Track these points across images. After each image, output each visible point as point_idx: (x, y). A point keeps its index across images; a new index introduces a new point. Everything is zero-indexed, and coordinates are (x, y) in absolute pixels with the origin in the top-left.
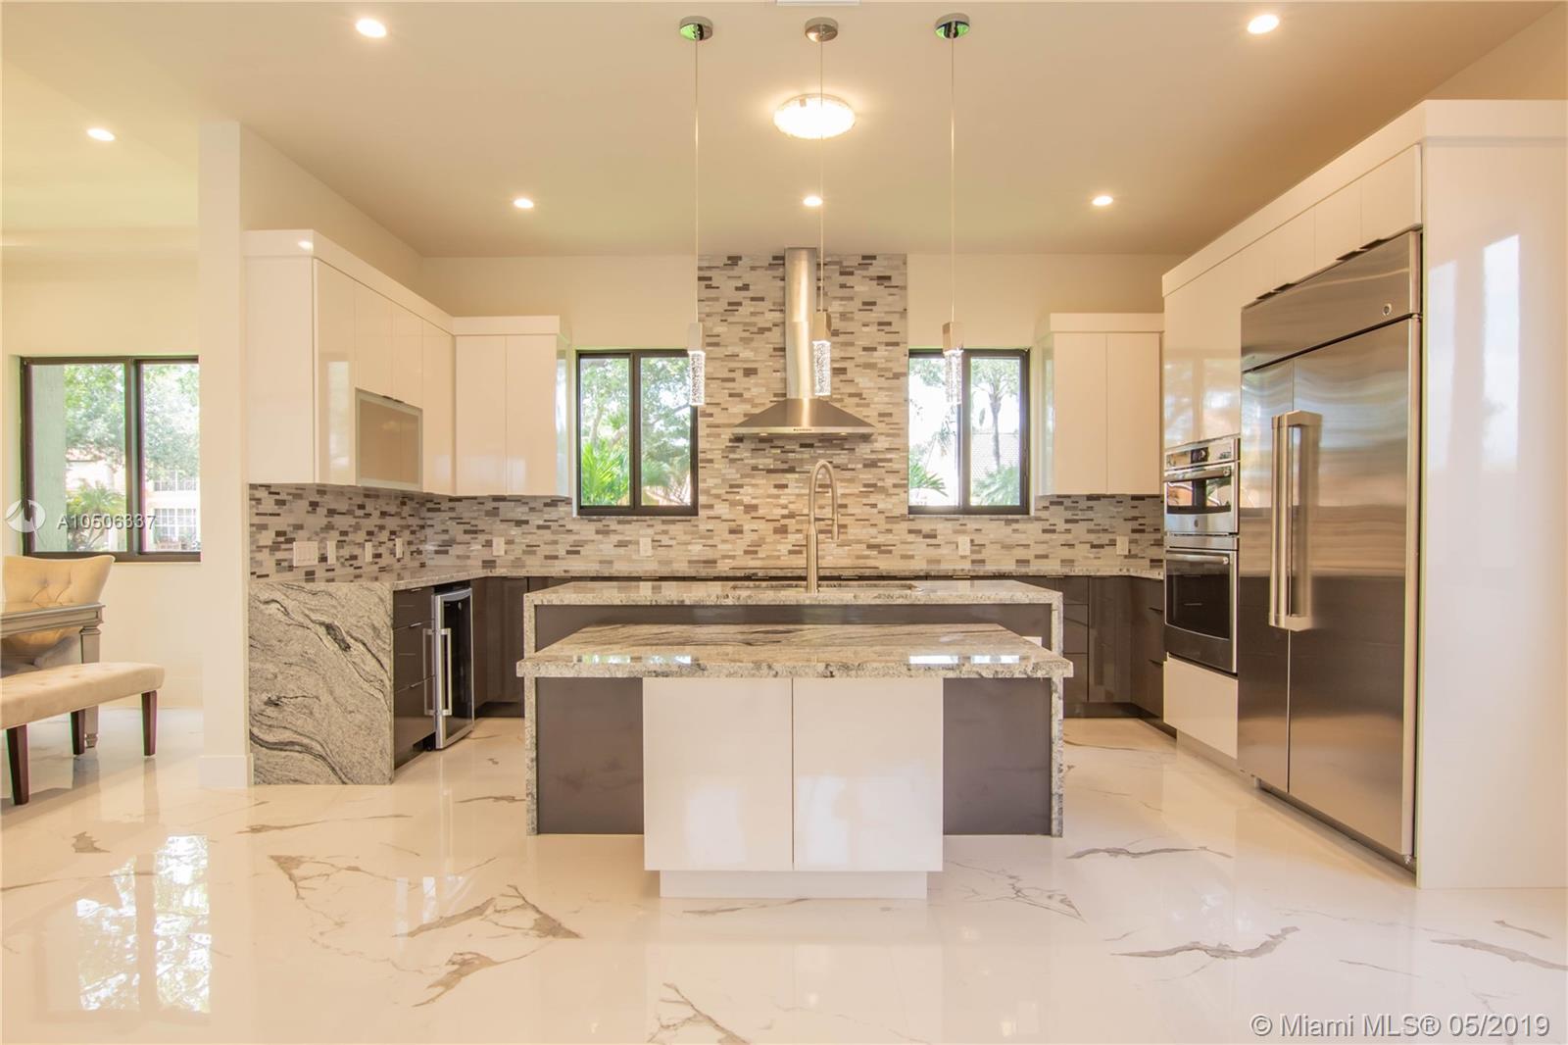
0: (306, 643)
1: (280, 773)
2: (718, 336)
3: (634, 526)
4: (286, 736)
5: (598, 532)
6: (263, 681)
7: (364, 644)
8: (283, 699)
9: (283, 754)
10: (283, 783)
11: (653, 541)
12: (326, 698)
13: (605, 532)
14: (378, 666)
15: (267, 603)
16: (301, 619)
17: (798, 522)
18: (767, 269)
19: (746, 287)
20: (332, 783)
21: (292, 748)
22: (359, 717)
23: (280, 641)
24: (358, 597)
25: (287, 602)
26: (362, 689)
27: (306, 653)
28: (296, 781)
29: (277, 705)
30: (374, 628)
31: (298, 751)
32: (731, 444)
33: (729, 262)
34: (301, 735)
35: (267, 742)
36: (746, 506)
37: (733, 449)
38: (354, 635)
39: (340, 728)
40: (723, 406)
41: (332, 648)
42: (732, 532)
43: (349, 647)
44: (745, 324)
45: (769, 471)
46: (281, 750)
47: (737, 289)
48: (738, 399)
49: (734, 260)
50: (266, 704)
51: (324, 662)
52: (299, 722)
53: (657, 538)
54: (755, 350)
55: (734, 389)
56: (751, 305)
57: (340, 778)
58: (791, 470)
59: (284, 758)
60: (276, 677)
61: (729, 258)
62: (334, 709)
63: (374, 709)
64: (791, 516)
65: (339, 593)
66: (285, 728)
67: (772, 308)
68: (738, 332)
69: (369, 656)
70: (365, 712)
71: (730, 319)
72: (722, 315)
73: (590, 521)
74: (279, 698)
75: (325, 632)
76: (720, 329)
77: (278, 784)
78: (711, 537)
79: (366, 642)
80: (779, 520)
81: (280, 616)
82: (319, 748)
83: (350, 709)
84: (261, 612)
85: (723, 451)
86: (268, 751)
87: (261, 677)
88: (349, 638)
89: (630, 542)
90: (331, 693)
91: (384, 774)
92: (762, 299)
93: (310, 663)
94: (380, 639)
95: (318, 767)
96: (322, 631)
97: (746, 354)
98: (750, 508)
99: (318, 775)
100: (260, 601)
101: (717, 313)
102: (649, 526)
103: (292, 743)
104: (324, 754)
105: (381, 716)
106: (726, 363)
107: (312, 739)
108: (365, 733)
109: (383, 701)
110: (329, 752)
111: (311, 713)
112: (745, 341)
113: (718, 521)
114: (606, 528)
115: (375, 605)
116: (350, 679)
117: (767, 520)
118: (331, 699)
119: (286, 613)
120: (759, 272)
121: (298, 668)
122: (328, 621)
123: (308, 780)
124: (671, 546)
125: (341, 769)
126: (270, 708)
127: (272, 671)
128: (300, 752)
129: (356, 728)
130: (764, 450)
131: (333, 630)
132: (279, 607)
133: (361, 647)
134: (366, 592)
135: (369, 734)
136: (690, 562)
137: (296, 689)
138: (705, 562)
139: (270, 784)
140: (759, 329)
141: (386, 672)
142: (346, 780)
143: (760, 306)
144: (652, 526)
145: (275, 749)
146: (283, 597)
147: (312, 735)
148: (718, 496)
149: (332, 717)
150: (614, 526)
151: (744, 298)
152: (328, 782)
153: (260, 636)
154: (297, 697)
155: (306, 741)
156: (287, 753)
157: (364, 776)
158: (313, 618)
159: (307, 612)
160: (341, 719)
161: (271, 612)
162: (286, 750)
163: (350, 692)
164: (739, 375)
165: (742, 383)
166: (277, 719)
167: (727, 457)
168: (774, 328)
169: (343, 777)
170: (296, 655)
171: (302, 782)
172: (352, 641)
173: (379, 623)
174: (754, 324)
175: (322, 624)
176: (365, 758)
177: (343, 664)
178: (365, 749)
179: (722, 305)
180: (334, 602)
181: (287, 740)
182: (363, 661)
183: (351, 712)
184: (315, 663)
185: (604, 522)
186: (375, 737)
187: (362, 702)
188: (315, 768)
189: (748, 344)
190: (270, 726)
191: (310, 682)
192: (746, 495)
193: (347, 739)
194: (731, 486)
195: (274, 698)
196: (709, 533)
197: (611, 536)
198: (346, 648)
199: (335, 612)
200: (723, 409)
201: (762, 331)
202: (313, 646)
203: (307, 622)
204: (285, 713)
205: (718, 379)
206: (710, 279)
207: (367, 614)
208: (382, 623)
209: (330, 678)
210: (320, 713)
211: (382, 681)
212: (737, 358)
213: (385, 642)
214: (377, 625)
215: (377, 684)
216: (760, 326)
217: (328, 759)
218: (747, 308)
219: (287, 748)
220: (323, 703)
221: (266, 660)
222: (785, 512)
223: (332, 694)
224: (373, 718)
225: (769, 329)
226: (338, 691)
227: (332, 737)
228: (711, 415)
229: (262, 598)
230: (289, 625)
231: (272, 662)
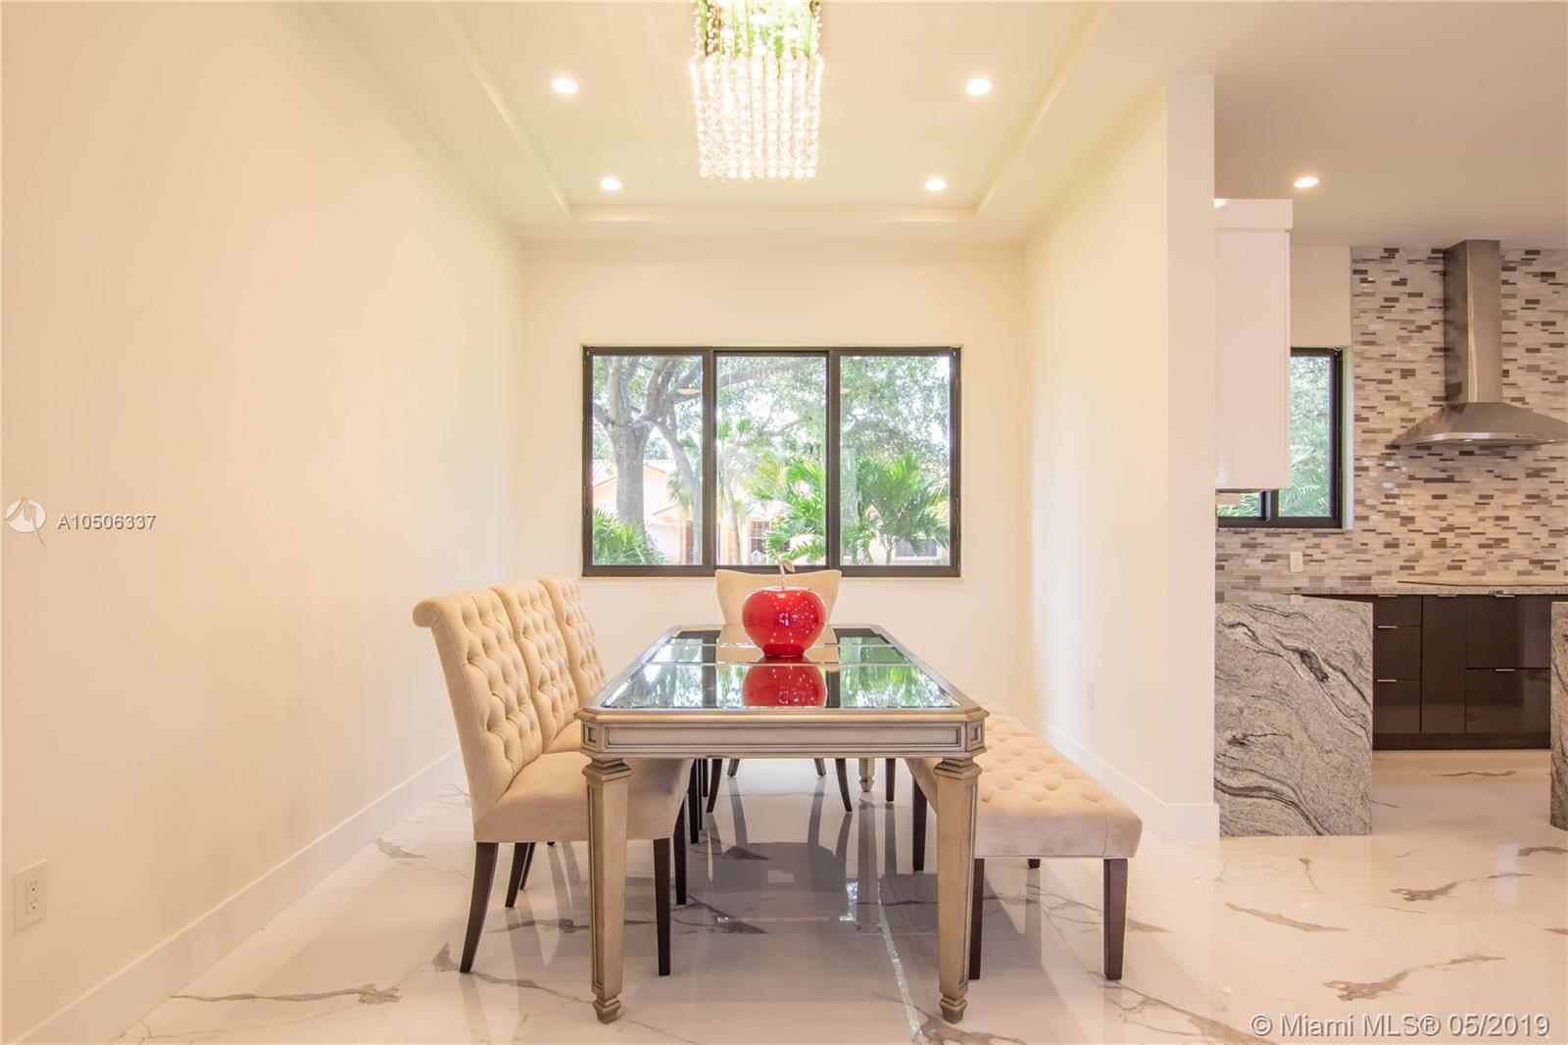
0: (1277, 672)
1: (1246, 822)
2: (1374, 334)
3: (1284, 539)
4: (1253, 780)
5: (1244, 545)
6: (1226, 716)
7: (1344, 674)
8: (1250, 738)
9: (1249, 801)
10: (1249, 835)
11: (1304, 555)
12: (1299, 736)
13: (1252, 546)
14: (1360, 698)
15: (1232, 626)
16: (1271, 645)
17: (1457, 535)
18: (1426, 263)
19: (1403, 282)
20: (1306, 834)
21: (1260, 794)
22: (1337, 758)
23: (1247, 670)
24: (1337, 619)
25: (1255, 626)
26: (1341, 725)
27: (1277, 684)
28: (1263, 832)
29: (1242, 744)
30: (1356, 655)
31: (1266, 798)
32: (1387, 451)
33: (1386, 255)
34: (1270, 778)
35: (1230, 787)
36: (1403, 518)
37: (1388, 456)
38: (1333, 663)
39: (1317, 770)
40: (1378, 410)
41: (1307, 679)
42: (1387, 545)
43: (1327, 677)
44: (1403, 322)
45: (1427, 480)
46: (1247, 796)
47: (1395, 283)
48: (1395, 402)
49: (1391, 252)
50: (1230, 743)
51: (1297, 695)
52: (1269, 764)
53: (1309, 552)
54: (1414, 350)
55: (1390, 391)
56: (1409, 302)
57: (1315, 828)
58: (1450, 480)
59: (1250, 805)
60: (1242, 712)
61: (1386, 250)
62: (1309, 748)
63: (1354, 748)
64: (1450, 529)
65: (1316, 615)
66: (1252, 771)
67: (1432, 305)
68: (1395, 330)
69: (1350, 687)
70: (1345, 751)
71: (1387, 316)
72: (1378, 311)
73: (1236, 533)
74: (1245, 736)
75: (1299, 659)
76: (1376, 326)
77: (1243, 836)
78: (1365, 552)
79: (1346, 671)
80: (1437, 534)
81: (1247, 641)
82: (1290, 793)
83: (1327, 748)
84: (1225, 637)
85: (1379, 458)
86: (1232, 798)
87: (1225, 712)
88: (1327, 666)
89: (1279, 556)
90: (1306, 730)
91: (1365, 823)
92: (1420, 295)
93: (1280, 694)
94: (1363, 667)
95: (1289, 815)
96: (1295, 658)
97: (1402, 352)
98: (1407, 520)
99: (1289, 825)
100: (1225, 625)
101: (1372, 310)
102: (1300, 539)
103: (1260, 788)
104: (1296, 801)
105: (1363, 756)
106: (1382, 363)
107: (1283, 783)
108: (1345, 775)
109: (1365, 739)
110: (1302, 799)
111: (1282, 753)
112: (1403, 340)
113: (1374, 533)
114: (1253, 541)
115: (1357, 629)
116: (1328, 714)
117: (1425, 534)
118: (1304, 738)
119: (1254, 638)
120: (1418, 265)
121: (1268, 702)
122: (1302, 646)
123: (1278, 831)
124: (1323, 561)
125: (1316, 818)
126: (1234, 748)
127: (1237, 705)
128: (1269, 799)
129: (1335, 771)
130: (1422, 457)
131: (1309, 657)
132: (1246, 631)
133: (1341, 677)
134: (1347, 614)
135: (1348, 777)
136: (1343, 578)
137: (1264, 726)
138: (1359, 578)
139: (1233, 836)
140: (1417, 327)
141: (1369, 705)
142: (1320, 829)
143: (1419, 303)
144: (1303, 539)
145: (1240, 795)
146: (1251, 619)
147: (1283, 779)
148: (1373, 507)
149: (1306, 757)
150: (1261, 539)
151: (1402, 293)
152: (1301, 833)
153: (1223, 664)
154: (1265, 735)
155: (1275, 786)
156: (1255, 800)
157: (1342, 826)
158: (1286, 644)
159: (1278, 637)
160: (1317, 760)
161: (1238, 637)
162: (1252, 797)
163: (1327, 729)
164: (1395, 376)
165: (1399, 385)
166: (1242, 760)
167: (1382, 465)
168: (1434, 327)
169: (1318, 826)
170: (1265, 686)
171: (1271, 834)
172: (1330, 670)
173: (1361, 649)
174: (1412, 322)
175: (1296, 650)
176: (1344, 805)
177: (1320, 697)
178: (1344, 795)
179: (1377, 302)
180: (1310, 626)
181: (1253, 785)
182: (1342, 692)
183: (1328, 752)
184: (1287, 695)
185: (1252, 535)
186: (1355, 780)
187: (1342, 741)
188: (1285, 817)
189: (1406, 343)
190: (1235, 769)
191: (1281, 718)
192: (1402, 505)
193: (1324, 783)
194: (1387, 497)
195: (1239, 736)
196: (1364, 547)
197: (1258, 549)
198: (1324, 678)
199: (1311, 637)
200: (1379, 413)
201: (1421, 329)
202: (1286, 677)
203: (1278, 649)
204: (1252, 754)
205: (1374, 380)
206: (1365, 272)
207: (1347, 639)
208: (1365, 649)
209: (1305, 712)
210: (1292, 754)
211: (1364, 716)
212: (1394, 359)
213: (1368, 672)
214: (1358, 651)
215: (1358, 720)
216: (1417, 324)
217: (1301, 806)
218: (1406, 304)
219: (1254, 794)
220: (1296, 740)
221: (1231, 692)
222: (1444, 524)
223: (1306, 732)
224: (1353, 758)
225: (1427, 328)
226: (1313, 728)
227: (1305, 781)
228: (1366, 420)
229: (1226, 621)
230: (1259, 652)
231: (1237, 694)
